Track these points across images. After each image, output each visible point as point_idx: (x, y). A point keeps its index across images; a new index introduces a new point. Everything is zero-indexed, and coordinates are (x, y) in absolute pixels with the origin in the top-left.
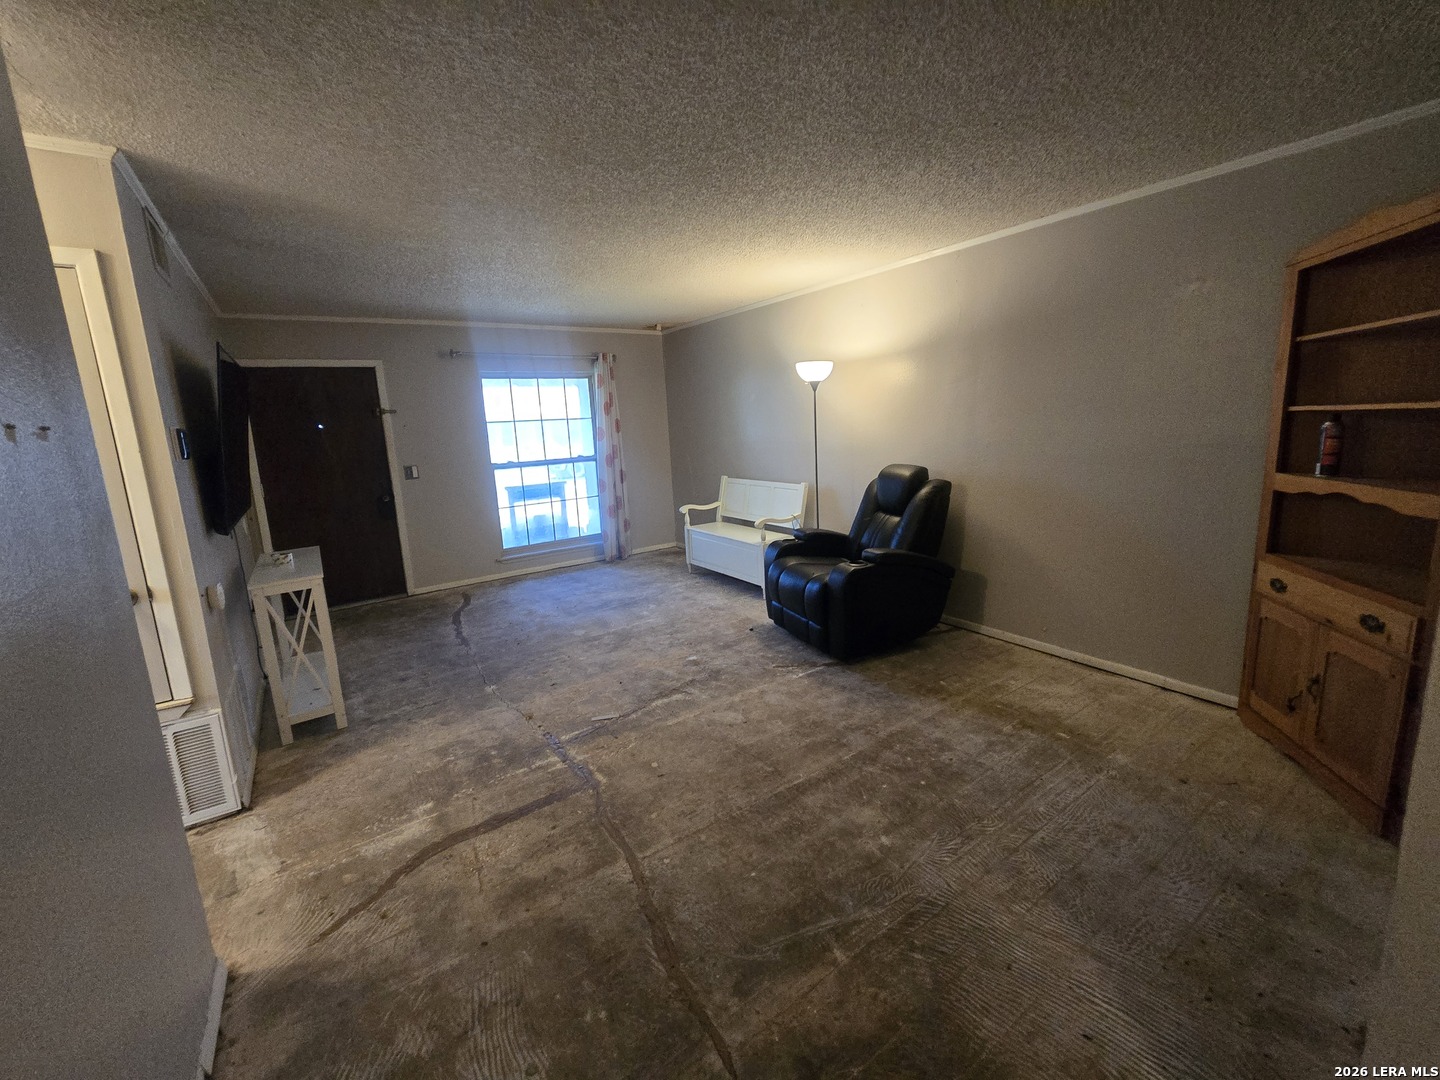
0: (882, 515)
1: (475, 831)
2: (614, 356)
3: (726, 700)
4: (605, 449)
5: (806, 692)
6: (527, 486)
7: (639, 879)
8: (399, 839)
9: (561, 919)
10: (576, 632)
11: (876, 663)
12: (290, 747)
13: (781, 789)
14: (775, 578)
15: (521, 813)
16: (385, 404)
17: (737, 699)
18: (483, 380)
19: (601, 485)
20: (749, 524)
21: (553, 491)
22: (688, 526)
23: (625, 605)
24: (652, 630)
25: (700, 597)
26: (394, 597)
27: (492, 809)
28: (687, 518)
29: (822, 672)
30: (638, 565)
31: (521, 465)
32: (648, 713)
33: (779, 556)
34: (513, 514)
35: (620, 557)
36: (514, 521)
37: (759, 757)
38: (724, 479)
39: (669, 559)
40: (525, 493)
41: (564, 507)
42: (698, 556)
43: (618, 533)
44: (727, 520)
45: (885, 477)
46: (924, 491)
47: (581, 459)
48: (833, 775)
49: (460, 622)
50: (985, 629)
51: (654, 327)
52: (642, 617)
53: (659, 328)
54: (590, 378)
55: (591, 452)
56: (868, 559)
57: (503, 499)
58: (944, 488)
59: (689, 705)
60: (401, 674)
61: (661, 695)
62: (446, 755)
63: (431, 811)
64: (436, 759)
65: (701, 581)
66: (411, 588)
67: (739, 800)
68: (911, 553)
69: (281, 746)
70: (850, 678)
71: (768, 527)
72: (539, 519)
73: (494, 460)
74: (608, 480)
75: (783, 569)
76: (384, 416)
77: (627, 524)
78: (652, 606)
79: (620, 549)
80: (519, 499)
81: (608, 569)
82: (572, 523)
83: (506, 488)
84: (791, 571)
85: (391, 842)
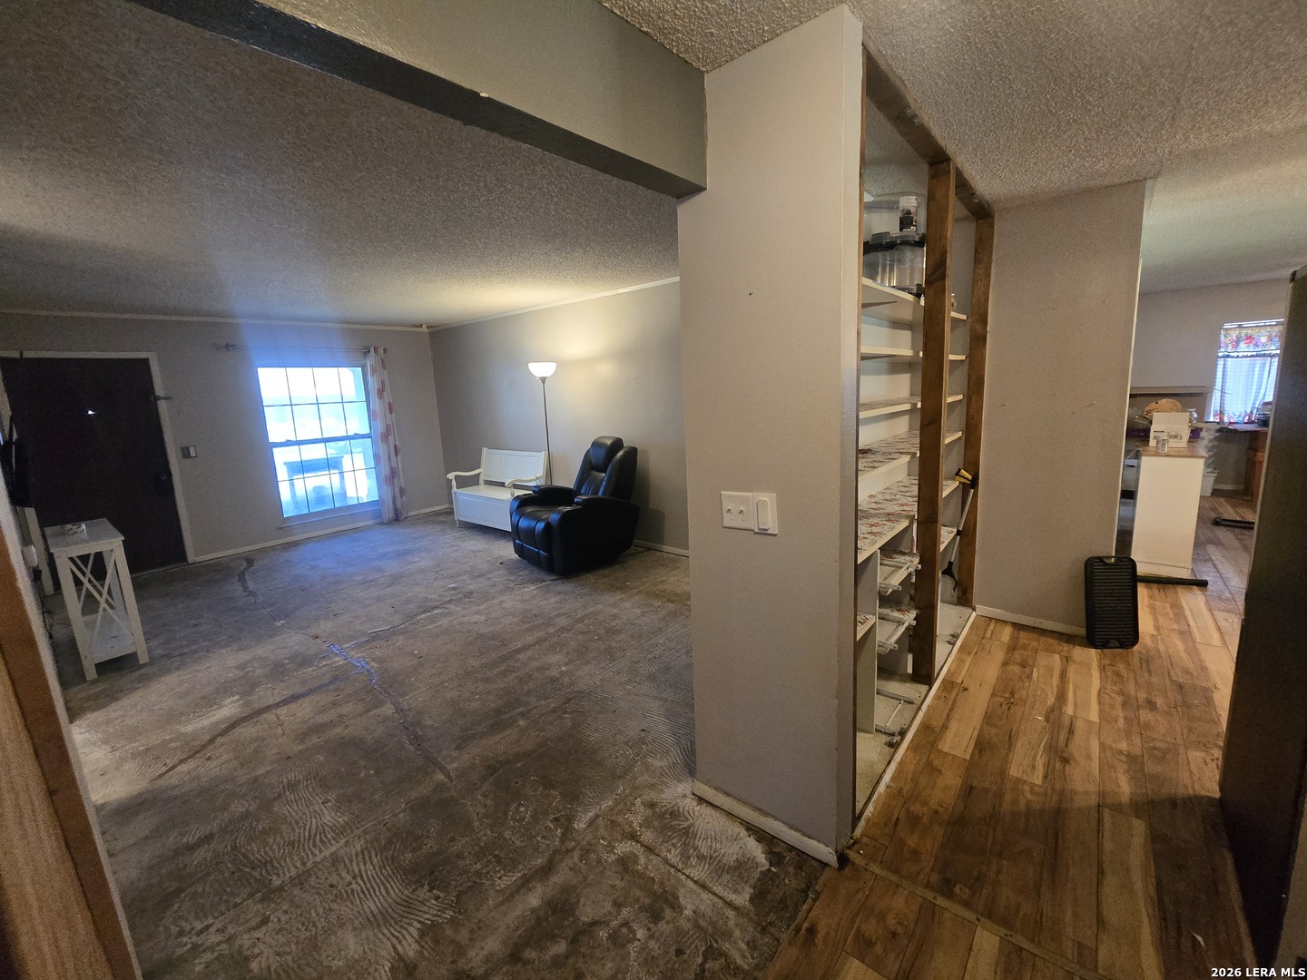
0: (594, 472)
1: (277, 705)
2: (385, 349)
3: (474, 609)
4: (380, 427)
5: (533, 597)
6: (305, 461)
7: (400, 710)
8: (214, 719)
9: (344, 737)
10: (355, 578)
11: (588, 575)
12: (94, 682)
13: (505, 653)
14: (516, 522)
15: (312, 691)
16: (159, 391)
17: (482, 607)
18: (259, 369)
19: (377, 457)
20: (502, 485)
21: (330, 464)
22: (455, 489)
23: (399, 555)
24: (422, 570)
25: (464, 545)
26: (173, 566)
27: (287, 693)
28: (454, 483)
29: (548, 585)
30: (413, 525)
31: (299, 443)
32: (413, 623)
33: (519, 507)
34: (292, 486)
35: (397, 518)
36: (293, 492)
37: (492, 638)
38: (485, 449)
39: (442, 518)
40: (303, 468)
41: (342, 478)
42: (462, 514)
43: (394, 499)
44: (489, 483)
45: (596, 444)
46: (620, 453)
47: (356, 437)
48: (540, 641)
49: (245, 580)
50: (666, 548)
51: (421, 326)
52: (413, 562)
53: (424, 326)
54: (363, 367)
55: (366, 430)
56: (578, 504)
57: (282, 473)
58: (633, 452)
59: (443, 615)
60: (193, 622)
61: (424, 612)
62: (244, 669)
63: (238, 701)
64: (236, 672)
65: (467, 533)
66: (191, 557)
67: (475, 663)
68: (611, 498)
69: (85, 681)
70: (565, 587)
71: (516, 487)
72: (318, 489)
73: (271, 439)
74: (383, 452)
75: (522, 515)
76: (159, 402)
77: (402, 491)
78: (423, 554)
79: (396, 512)
80: (298, 473)
81: (387, 529)
82: (351, 493)
83: (285, 464)
84: (529, 516)
85: (206, 722)
